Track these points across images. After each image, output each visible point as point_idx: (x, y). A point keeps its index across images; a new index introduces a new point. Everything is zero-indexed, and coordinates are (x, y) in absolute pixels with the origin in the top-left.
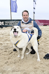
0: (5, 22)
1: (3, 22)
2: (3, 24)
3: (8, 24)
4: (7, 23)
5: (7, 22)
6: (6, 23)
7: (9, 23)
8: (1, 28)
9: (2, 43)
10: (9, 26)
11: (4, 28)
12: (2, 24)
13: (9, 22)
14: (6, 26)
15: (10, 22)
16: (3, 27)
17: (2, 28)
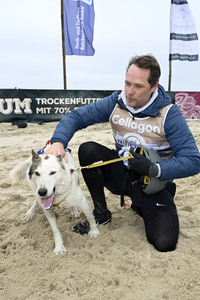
0: (38, 100)
1: (28, 101)
2: (28, 110)
3: (52, 112)
4: (44, 106)
5: (44, 101)
6: (41, 106)
7: (53, 106)
8: (20, 127)
9: (24, 195)
10: (54, 117)
11: (32, 126)
12: (22, 110)
13: (54, 101)
14: (42, 120)
15: (61, 101)
16: (29, 121)
17: (25, 126)
